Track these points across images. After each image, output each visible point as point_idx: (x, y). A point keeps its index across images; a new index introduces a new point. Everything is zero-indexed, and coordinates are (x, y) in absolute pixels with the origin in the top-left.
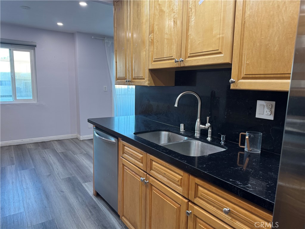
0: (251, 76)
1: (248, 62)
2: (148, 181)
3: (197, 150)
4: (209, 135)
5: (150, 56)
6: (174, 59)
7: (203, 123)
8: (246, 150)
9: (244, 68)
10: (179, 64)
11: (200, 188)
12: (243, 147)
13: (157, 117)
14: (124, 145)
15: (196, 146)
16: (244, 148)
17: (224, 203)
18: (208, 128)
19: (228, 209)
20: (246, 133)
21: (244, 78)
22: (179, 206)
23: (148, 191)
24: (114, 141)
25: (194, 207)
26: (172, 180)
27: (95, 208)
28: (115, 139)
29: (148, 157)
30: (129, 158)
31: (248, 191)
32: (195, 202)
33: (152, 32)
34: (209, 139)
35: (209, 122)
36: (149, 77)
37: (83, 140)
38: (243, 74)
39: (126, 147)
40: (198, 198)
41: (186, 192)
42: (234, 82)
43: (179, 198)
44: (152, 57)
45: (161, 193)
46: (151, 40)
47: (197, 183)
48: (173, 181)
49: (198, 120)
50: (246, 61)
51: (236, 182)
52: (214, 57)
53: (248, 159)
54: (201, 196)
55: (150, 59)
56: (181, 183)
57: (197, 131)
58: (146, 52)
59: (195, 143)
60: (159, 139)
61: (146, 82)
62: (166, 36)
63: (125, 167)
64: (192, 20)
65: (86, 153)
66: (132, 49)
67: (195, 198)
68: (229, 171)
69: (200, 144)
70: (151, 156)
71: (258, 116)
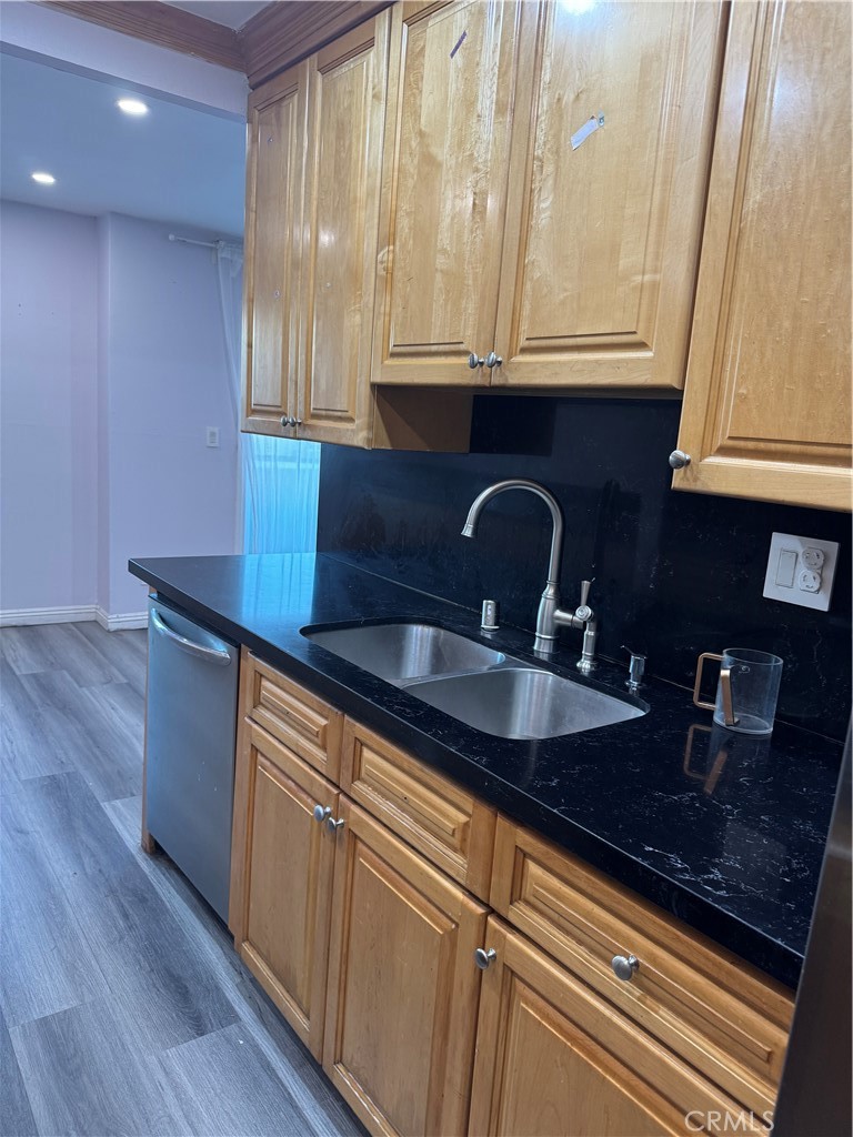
0: (751, 445)
1: (743, 391)
2: (341, 821)
3: (536, 704)
4: (587, 652)
5: (379, 331)
6: (466, 353)
7: (567, 601)
8: (717, 719)
9: (727, 412)
10: (483, 375)
11: (533, 869)
12: (707, 705)
13: (399, 566)
14: (261, 675)
15: (535, 691)
16: (710, 713)
17: (616, 934)
18: (585, 623)
19: (632, 961)
20: (721, 653)
21: (724, 451)
22: (454, 926)
23: (341, 857)
24: (223, 654)
25: (505, 937)
26: (434, 827)
27: (143, 900)
28: (228, 648)
29: (346, 728)
30: (277, 727)
31: (709, 901)
32: (512, 918)
33: (388, 238)
34: (585, 665)
35: (588, 603)
36: (371, 414)
37: (117, 632)
38: (723, 434)
39: (265, 683)
40: (521, 906)
41: (480, 878)
42: (688, 462)
43: (454, 898)
44: (386, 338)
45: (390, 870)
46: (386, 269)
47: (522, 847)
48: (436, 829)
49: (549, 591)
50: (738, 386)
51: (668, 858)
52: (619, 361)
53: (722, 757)
54: (532, 899)
55: (379, 342)
56: (464, 840)
57: (541, 633)
58: (362, 315)
59: (532, 681)
60: (397, 656)
61: (357, 434)
62: (441, 262)
63: (259, 756)
64: (543, 205)
65: (128, 684)
66: (311, 298)
67: (511, 903)
68: (646, 807)
69: (550, 682)
70: (358, 725)
71: (770, 592)
